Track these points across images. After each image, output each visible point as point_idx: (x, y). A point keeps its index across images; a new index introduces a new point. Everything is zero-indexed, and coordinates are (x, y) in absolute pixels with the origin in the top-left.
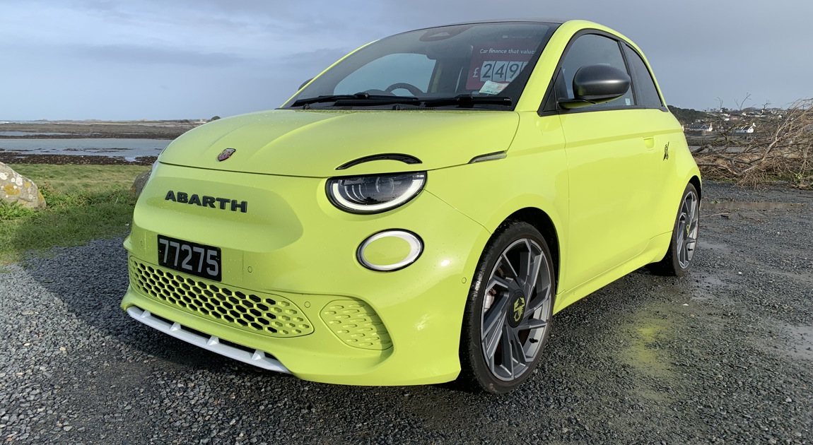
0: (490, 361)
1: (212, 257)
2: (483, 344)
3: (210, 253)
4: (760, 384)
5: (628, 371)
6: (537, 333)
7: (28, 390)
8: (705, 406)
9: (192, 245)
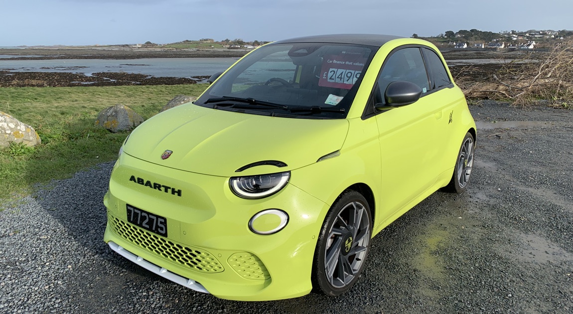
0: (330, 279)
1: (161, 223)
2: (326, 270)
3: (160, 220)
4: (495, 283)
5: (417, 274)
6: (360, 254)
7: (53, 300)
8: (459, 301)
9: (149, 214)
